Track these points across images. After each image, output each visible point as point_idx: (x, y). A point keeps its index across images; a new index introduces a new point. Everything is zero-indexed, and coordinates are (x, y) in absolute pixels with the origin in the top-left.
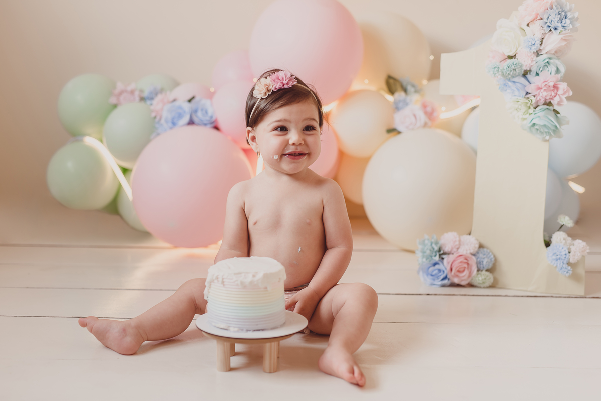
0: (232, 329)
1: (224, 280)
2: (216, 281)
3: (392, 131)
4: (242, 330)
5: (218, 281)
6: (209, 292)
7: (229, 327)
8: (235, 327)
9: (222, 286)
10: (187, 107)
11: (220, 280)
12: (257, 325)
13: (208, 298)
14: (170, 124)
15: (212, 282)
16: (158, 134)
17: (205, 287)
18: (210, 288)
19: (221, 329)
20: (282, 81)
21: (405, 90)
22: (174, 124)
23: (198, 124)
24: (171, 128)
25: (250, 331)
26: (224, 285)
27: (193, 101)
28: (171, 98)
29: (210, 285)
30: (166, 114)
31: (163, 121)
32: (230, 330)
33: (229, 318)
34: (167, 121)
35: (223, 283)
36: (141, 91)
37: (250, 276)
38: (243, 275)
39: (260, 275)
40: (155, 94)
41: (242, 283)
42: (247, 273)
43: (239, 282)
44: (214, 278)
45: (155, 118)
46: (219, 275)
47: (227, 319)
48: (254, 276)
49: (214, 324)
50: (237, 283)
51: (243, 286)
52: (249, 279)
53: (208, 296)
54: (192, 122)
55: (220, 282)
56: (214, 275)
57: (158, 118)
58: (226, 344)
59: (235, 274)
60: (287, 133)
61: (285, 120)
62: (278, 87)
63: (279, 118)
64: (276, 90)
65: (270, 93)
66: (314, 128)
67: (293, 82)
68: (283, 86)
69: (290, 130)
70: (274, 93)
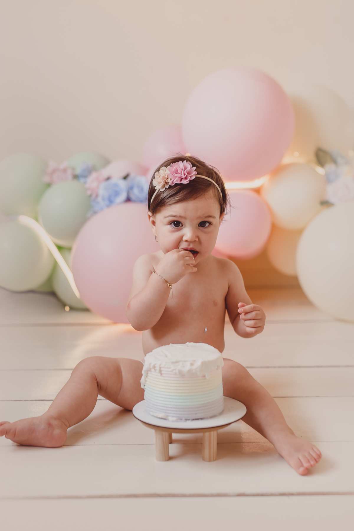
0: (170, 418)
1: (162, 368)
2: (153, 370)
3: (325, 203)
4: (181, 419)
5: (155, 370)
6: (146, 381)
7: (168, 416)
8: (173, 417)
9: (159, 374)
10: (123, 184)
11: (158, 368)
12: (196, 414)
13: (145, 387)
14: (107, 202)
15: (149, 370)
16: (95, 213)
17: (142, 375)
18: (147, 376)
19: (160, 418)
20: (180, 175)
21: (335, 162)
22: (111, 202)
23: (135, 201)
24: (108, 206)
25: (189, 420)
26: (161, 374)
27: (129, 179)
28: (106, 176)
29: (147, 374)
30: (102, 192)
31: (100, 199)
32: (168, 420)
33: (167, 407)
34: (103, 199)
35: (160, 371)
36: (73, 169)
37: (188, 364)
38: (181, 363)
39: (198, 364)
40: (88, 172)
41: (180, 372)
42: (185, 361)
43: (177, 371)
44: (151, 367)
45: (90, 196)
46: (155, 364)
47: (165, 408)
48: (192, 364)
49: (151, 413)
50: (174, 371)
51: (181, 374)
52: (187, 367)
53: (146, 385)
54: (128, 200)
55: (158, 371)
56: (150, 364)
57: (94, 196)
58: (164, 433)
59: (173, 363)
60: (182, 229)
61: (180, 217)
62: (175, 182)
63: (174, 214)
64: (173, 185)
65: (167, 187)
66: (210, 223)
67: (191, 177)
68: (181, 180)
69: (185, 227)
70: (170, 187)
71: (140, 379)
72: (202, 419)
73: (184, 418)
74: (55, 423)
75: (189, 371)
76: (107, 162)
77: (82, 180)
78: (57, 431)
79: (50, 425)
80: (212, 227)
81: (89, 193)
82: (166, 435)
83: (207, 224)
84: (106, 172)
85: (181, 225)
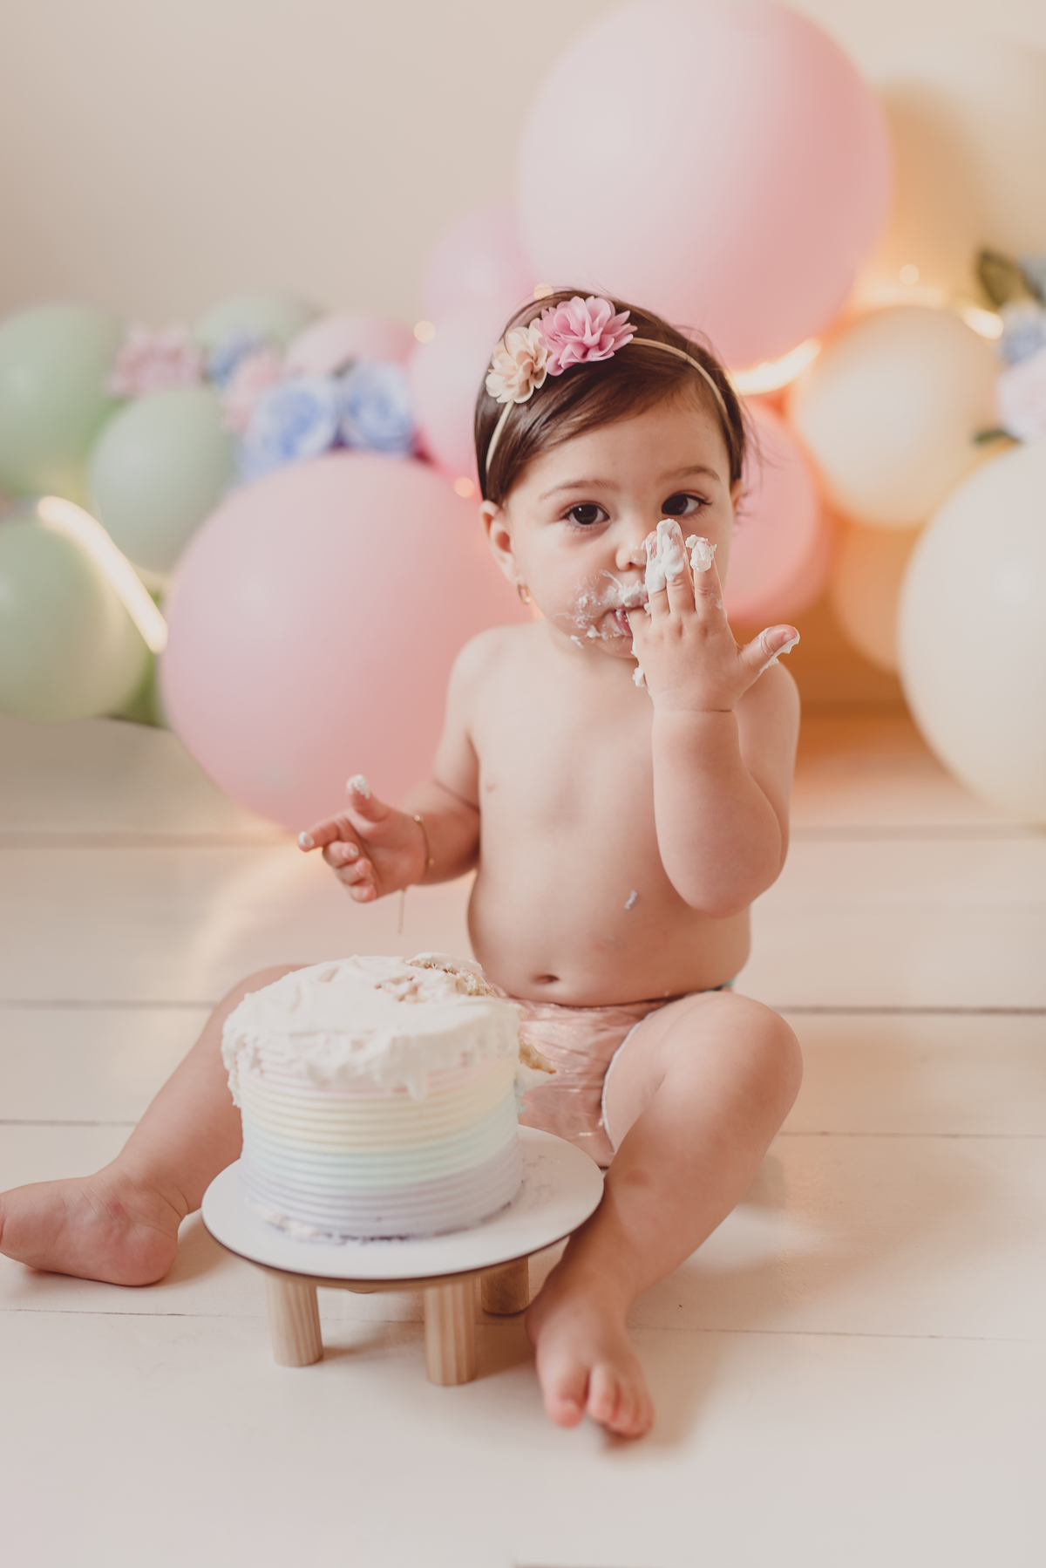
0: (295, 1227)
8: (304, 1223)
12: (379, 1219)
20: (578, 338)
25: (355, 1238)
32: (289, 1230)
33: (286, 1188)
37: (344, 1044)
39: (378, 1046)
41: (310, 1067)
42: (337, 1032)
48: (357, 1045)
51: (318, 1077)
52: (338, 1055)
54: (339, 444)
60: (605, 529)
61: (598, 483)
62: (564, 362)
63: (573, 476)
64: (560, 372)
65: (539, 386)
66: (703, 502)
67: (617, 340)
68: (585, 355)
69: (617, 517)
70: (551, 382)
72: (402, 1238)
73: (336, 1234)
74: (134, 1201)
75: (344, 1070)
79: (116, 1209)
80: (709, 514)
83: (692, 506)
85: (600, 515)
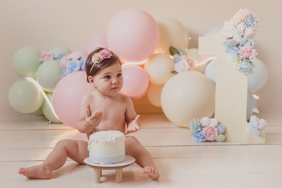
0: (101, 163)
1: (98, 141)
2: (93, 141)
3: (174, 72)
4: (106, 164)
5: (94, 141)
6: (90, 147)
7: (100, 162)
8: (102, 162)
9: (96, 143)
10: (78, 62)
11: (96, 141)
12: (113, 161)
13: (90, 150)
14: (70, 71)
15: (92, 142)
16: (64, 75)
17: (88, 144)
18: (91, 145)
19: (96, 163)
20: (105, 55)
22: (72, 70)
24: (71, 72)
25: (110, 164)
26: (97, 143)
27: (81, 59)
28: (70, 59)
29: (91, 143)
31: (67, 69)
33: (100, 158)
34: (69, 69)
35: (97, 142)
36: (54, 55)
37: (109, 138)
38: (106, 138)
39: (114, 138)
40: (61, 56)
41: (106, 142)
42: (108, 137)
43: (104, 142)
44: (93, 140)
45: (62, 67)
46: (95, 139)
47: (99, 159)
48: (111, 139)
49: (93, 161)
50: (103, 142)
51: (106, 143)
52: (109, 140)
53: (90, 149)
54: (81, 69)
55: (96, 142)
56: (92, 139)
57: (64, 67)
58: (98, 170)
59: (102, 138)
65: (101, 61)
67: (110, 55)
68: (107, 57)
71: (87, 146)
72: (115, 163)
73: (107, 163)
74: (47, 168)
75: (110, 141)
76: (70, 52)
77: (58, 60)
78: (48, 172)
79: (44, 169)
81: (61, 66)
82: (99, 170)
84: (70, 57)
